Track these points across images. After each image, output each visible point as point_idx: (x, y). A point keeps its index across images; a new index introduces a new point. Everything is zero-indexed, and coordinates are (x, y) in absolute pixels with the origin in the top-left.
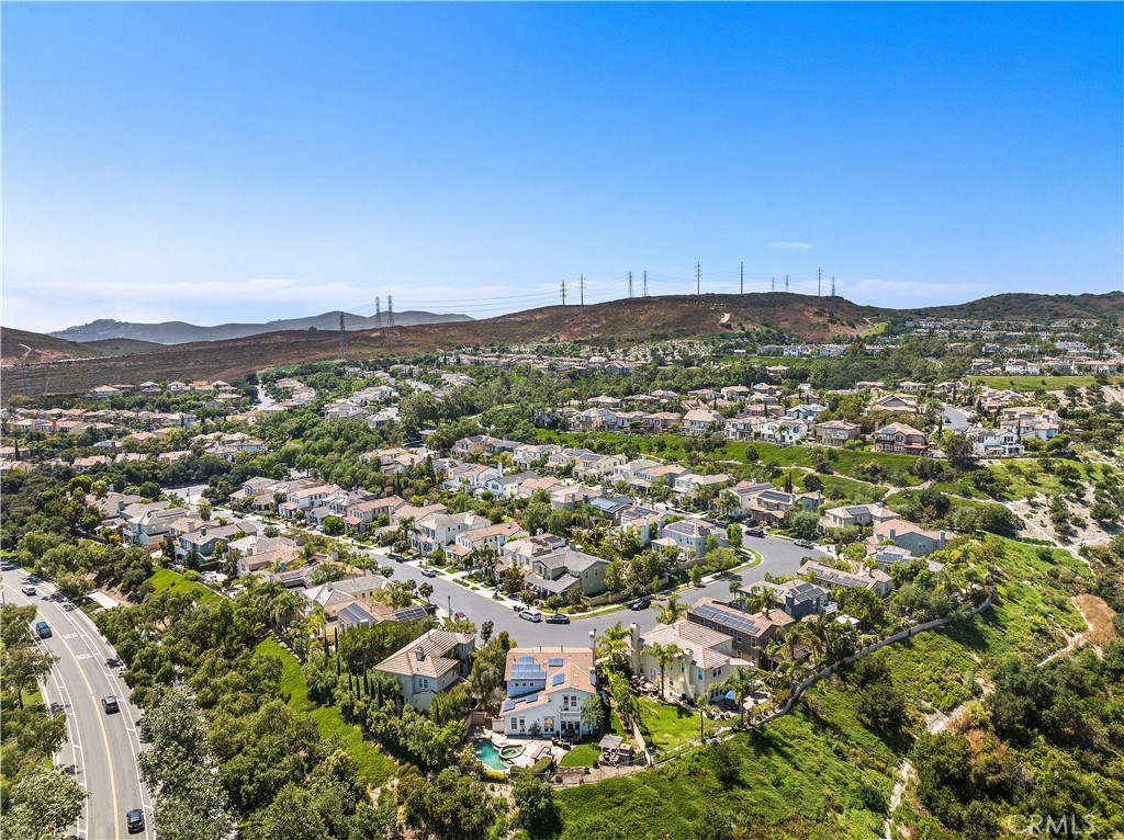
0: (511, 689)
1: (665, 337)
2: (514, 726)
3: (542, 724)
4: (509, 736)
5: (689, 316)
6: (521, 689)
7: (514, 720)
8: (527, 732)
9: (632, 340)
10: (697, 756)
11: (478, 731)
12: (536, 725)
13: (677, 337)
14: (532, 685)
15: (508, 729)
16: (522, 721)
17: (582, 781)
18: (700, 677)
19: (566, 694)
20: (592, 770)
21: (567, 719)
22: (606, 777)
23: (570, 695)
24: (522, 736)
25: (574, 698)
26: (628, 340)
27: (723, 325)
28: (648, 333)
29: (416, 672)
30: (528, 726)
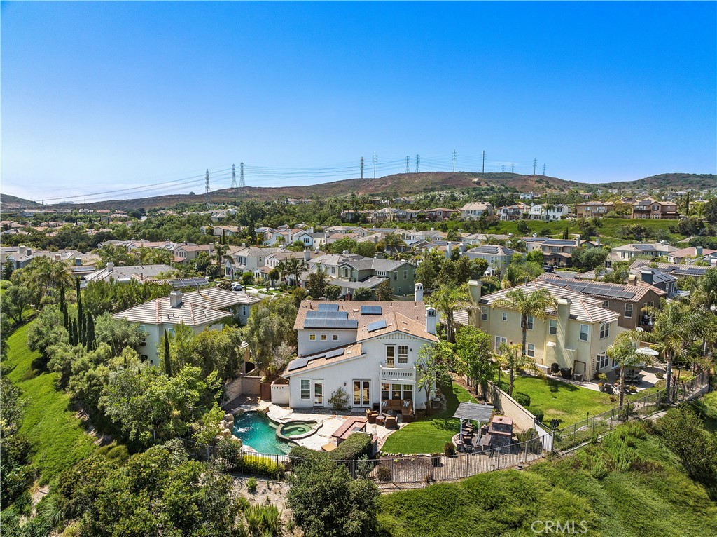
0: (304, 344)
1: (433, 190)
2: (305, 394)
3: (350, 390)
4: (297, 410)
5: (450, 178)
6: (318, 343)
7: (305, 385)
8: (325, 404)
9: (410, 193)
10: (629, 438)
11: (249, 403)
12: (340, 393)
13: (442, 189)
14: (335, 338)
15: (296, 399)
16: (319, 388)
17: (430, 479)
18: (584, 336)
19: (390, 342)
20: (445, 460)
21: (391, 380)
22: (475, 472)
23: (397, 343)
24: (318, 410)
25: (403, 349)
26: (407, 193)
27: (474, 182)
28: (421, 189)
29: (165, 320)
30: (327, 394)
